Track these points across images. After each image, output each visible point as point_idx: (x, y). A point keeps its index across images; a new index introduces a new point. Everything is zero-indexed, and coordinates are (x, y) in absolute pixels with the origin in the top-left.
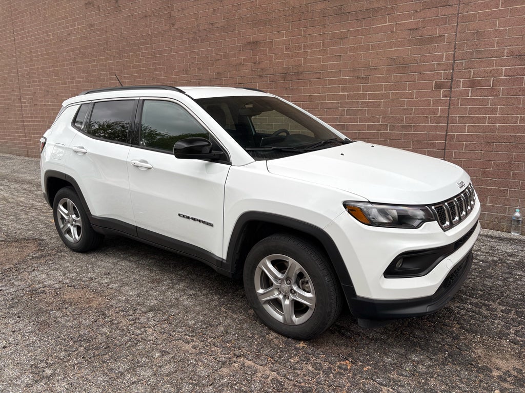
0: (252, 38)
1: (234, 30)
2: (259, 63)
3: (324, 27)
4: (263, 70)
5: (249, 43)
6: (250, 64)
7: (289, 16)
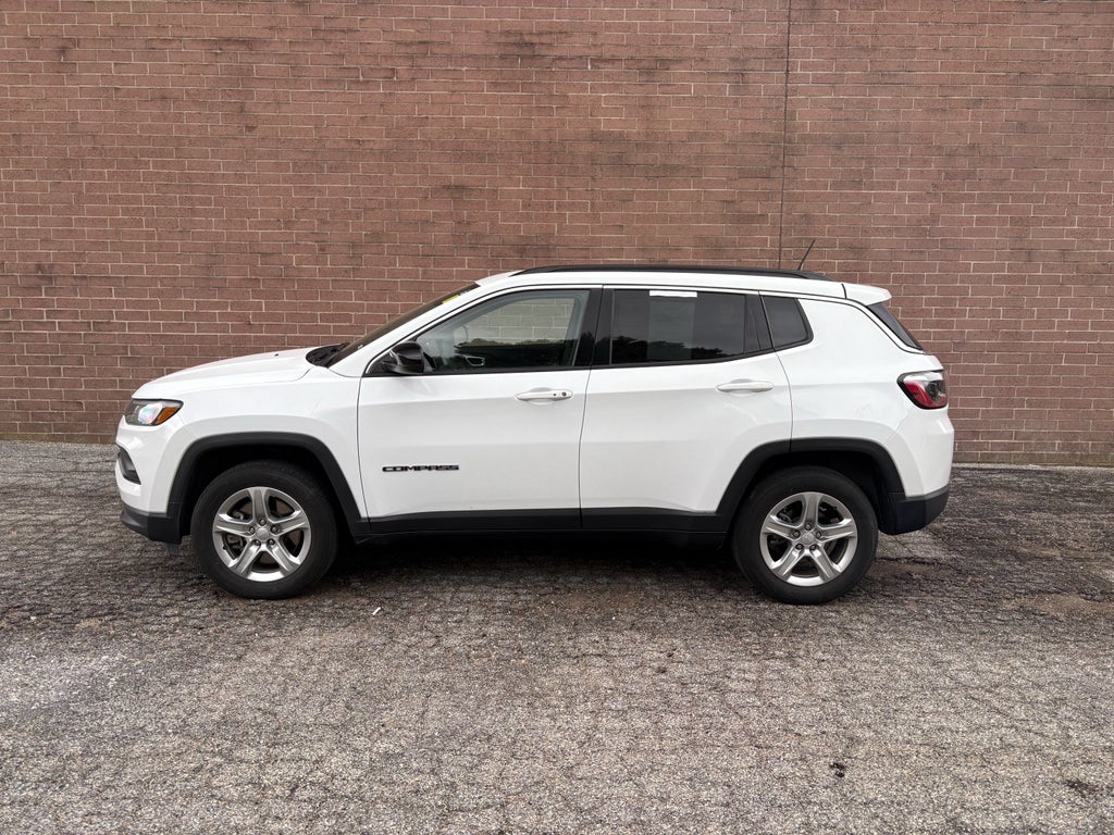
0: (453, 178)
1: (412, 159)
2: (469, 223)
3: (594, 179)
4: (477, 235)
5: (448, 188)
6: (449, 223)
7: (530, 153)
